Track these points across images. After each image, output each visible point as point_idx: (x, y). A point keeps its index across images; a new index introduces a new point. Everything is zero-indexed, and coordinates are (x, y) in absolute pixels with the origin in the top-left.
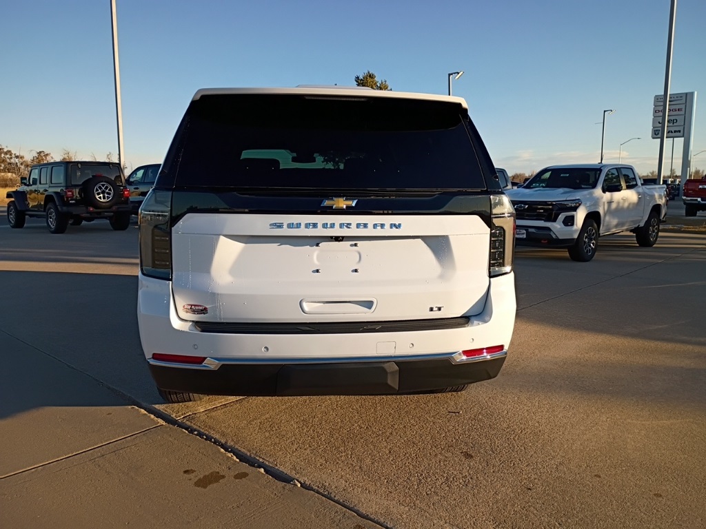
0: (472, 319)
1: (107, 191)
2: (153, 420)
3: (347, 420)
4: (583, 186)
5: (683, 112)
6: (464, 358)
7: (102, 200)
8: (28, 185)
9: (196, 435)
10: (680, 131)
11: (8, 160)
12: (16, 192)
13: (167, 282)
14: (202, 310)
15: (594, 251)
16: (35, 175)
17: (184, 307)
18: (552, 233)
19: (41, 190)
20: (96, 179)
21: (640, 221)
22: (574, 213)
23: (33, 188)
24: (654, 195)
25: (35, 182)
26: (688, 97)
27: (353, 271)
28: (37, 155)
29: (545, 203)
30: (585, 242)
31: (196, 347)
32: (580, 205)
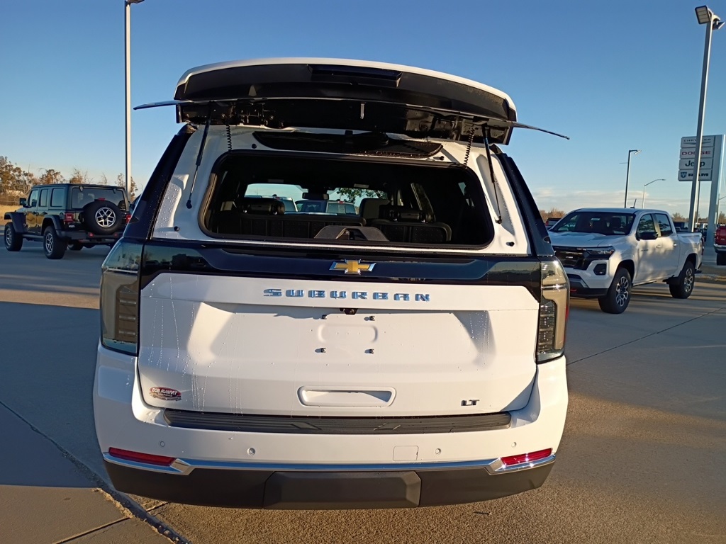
0: (514, 415)
1: (109, 216)
2: (118, 510)
3: (353, 519)
4: (615, 232)
5: (711, 155)
6: (504, 466)
7: (103, 226)
8: (27, 207)
9: (168, 536)
10: (707, 175)
11: (17, 178)
12: (14, 214)
13: (132, 358)
14: (174, 396)
15: (627, 302)
16: (35, 196)
17: (151, 390)
18: (581, 282)
19: (40, 213)
20: (99, 203)
21: (675, 271)
22: (607, 261)
23: (33, 209)
24: (691, 244)
25: (34, 204)
26: (715, 141)
27: (367, 352)
28: (46, 174)
29: (575, 249)
30: (617, 293)
31: (162, 444)
32: (613, 252)
